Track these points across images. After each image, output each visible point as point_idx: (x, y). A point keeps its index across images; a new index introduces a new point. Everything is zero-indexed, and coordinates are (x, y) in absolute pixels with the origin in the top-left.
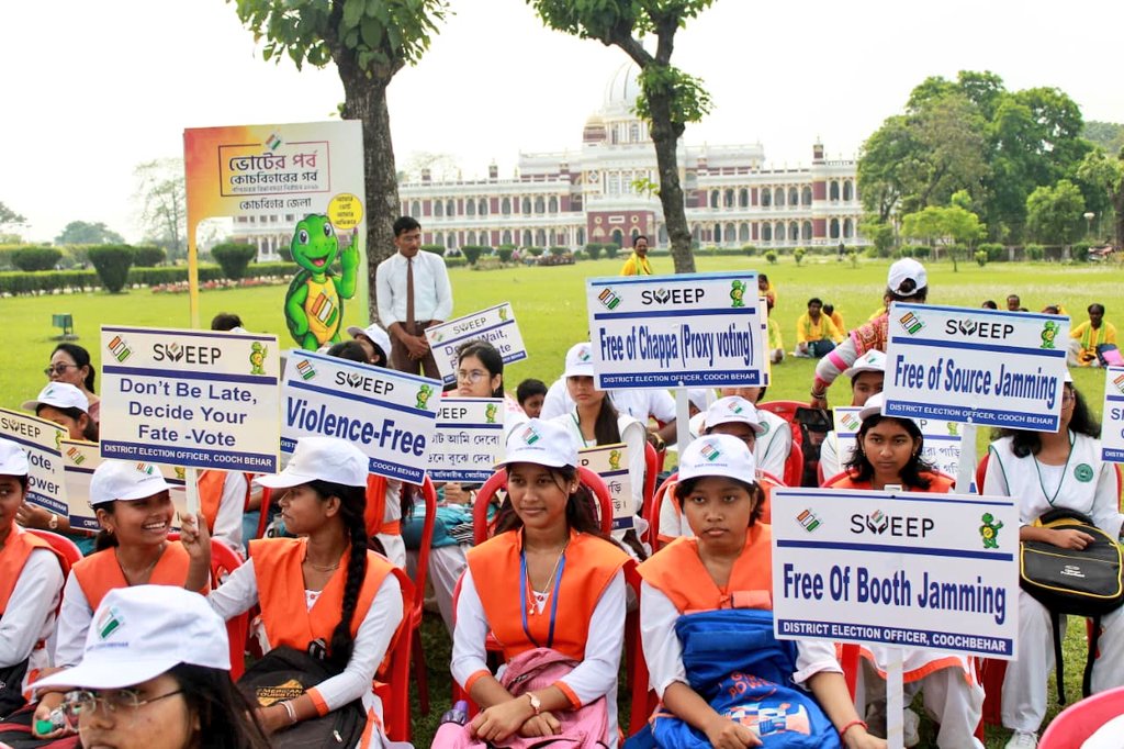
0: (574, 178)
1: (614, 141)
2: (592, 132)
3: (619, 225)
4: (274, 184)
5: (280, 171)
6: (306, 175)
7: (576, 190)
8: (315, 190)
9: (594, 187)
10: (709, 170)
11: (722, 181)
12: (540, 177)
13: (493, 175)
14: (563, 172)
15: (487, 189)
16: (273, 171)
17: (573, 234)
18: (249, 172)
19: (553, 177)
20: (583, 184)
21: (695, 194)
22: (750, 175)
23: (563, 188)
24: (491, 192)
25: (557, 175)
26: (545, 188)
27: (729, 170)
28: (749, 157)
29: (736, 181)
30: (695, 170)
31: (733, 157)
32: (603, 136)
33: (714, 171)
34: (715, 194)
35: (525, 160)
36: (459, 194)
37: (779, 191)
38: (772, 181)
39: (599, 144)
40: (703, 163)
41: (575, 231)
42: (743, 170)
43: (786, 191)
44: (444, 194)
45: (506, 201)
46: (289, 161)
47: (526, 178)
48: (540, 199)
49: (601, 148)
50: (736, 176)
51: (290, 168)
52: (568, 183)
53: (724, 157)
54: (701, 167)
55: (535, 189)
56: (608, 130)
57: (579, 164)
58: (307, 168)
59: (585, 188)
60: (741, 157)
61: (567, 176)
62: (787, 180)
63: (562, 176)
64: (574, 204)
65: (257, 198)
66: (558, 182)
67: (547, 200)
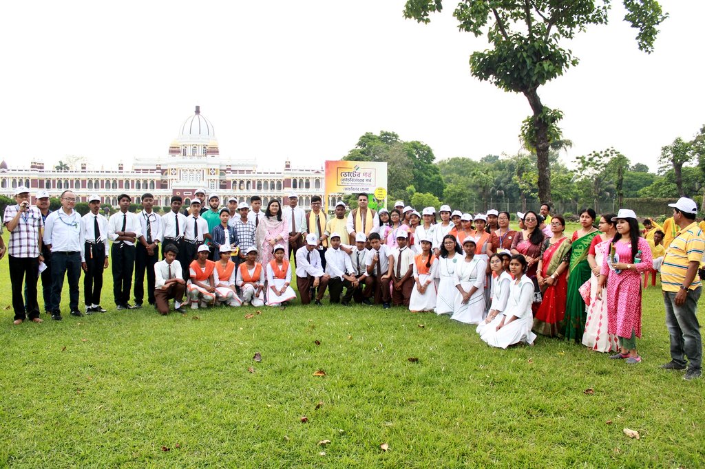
0: (163, 172)
1: (184, 154)
2: (173, 149)
3: (189, 196)
4: (356, 182)
5: (358, 178)
6: (367, 180)
7: (164, 178)
8: (370, 185)
9: (174, 177)
10: (232, 171)
11: (238, 177)
12: (145, 171)
13: (121, 168)
14: (158, 169)
15: (117, 176)
16: (356, 178)
17: (163, 200)
18: (347, 177)
19: (152, 171)
20: (168, 175)
21: (224, 182)
22: (252, 174)
23: (157, 177)
24: (120, 177)
25: (155, 170)
26: (148, 177)
27: (242, 172)
28: (252, 166)
29: (245, 177)
30: (225, 171)
31: (243, 165)
32: (179, 152)
33: (235, 171)
34: (235, 182)
35: (137, 162)
36: (102, 178)
37: (266, 182)
38: (263, 177)
39: (177, 155)
40: (229, 167)
41: (164, 198)
42: (249, 172)
43: (269, 182)
44: (94, 176)
45: (127, 182)
46: (361, 175)
47: (138, 171)
48: (145, 182)
49: (178, 157)
50: (245, 174)
51: (362, 177)
52: (160, 174)
53: (239, 165)
54: (229, 169)
55: (142, 176)
56: (182, 149)
57: (167, 165)
58: (368, 178)
59: (169, 177)
60: (247, 165)
61: (160, 171)
62: (269, 177)
63: (157, 171)
64: (163, 185)
65: (350, 187)
66: (155, 173)
67: (149, 182)
